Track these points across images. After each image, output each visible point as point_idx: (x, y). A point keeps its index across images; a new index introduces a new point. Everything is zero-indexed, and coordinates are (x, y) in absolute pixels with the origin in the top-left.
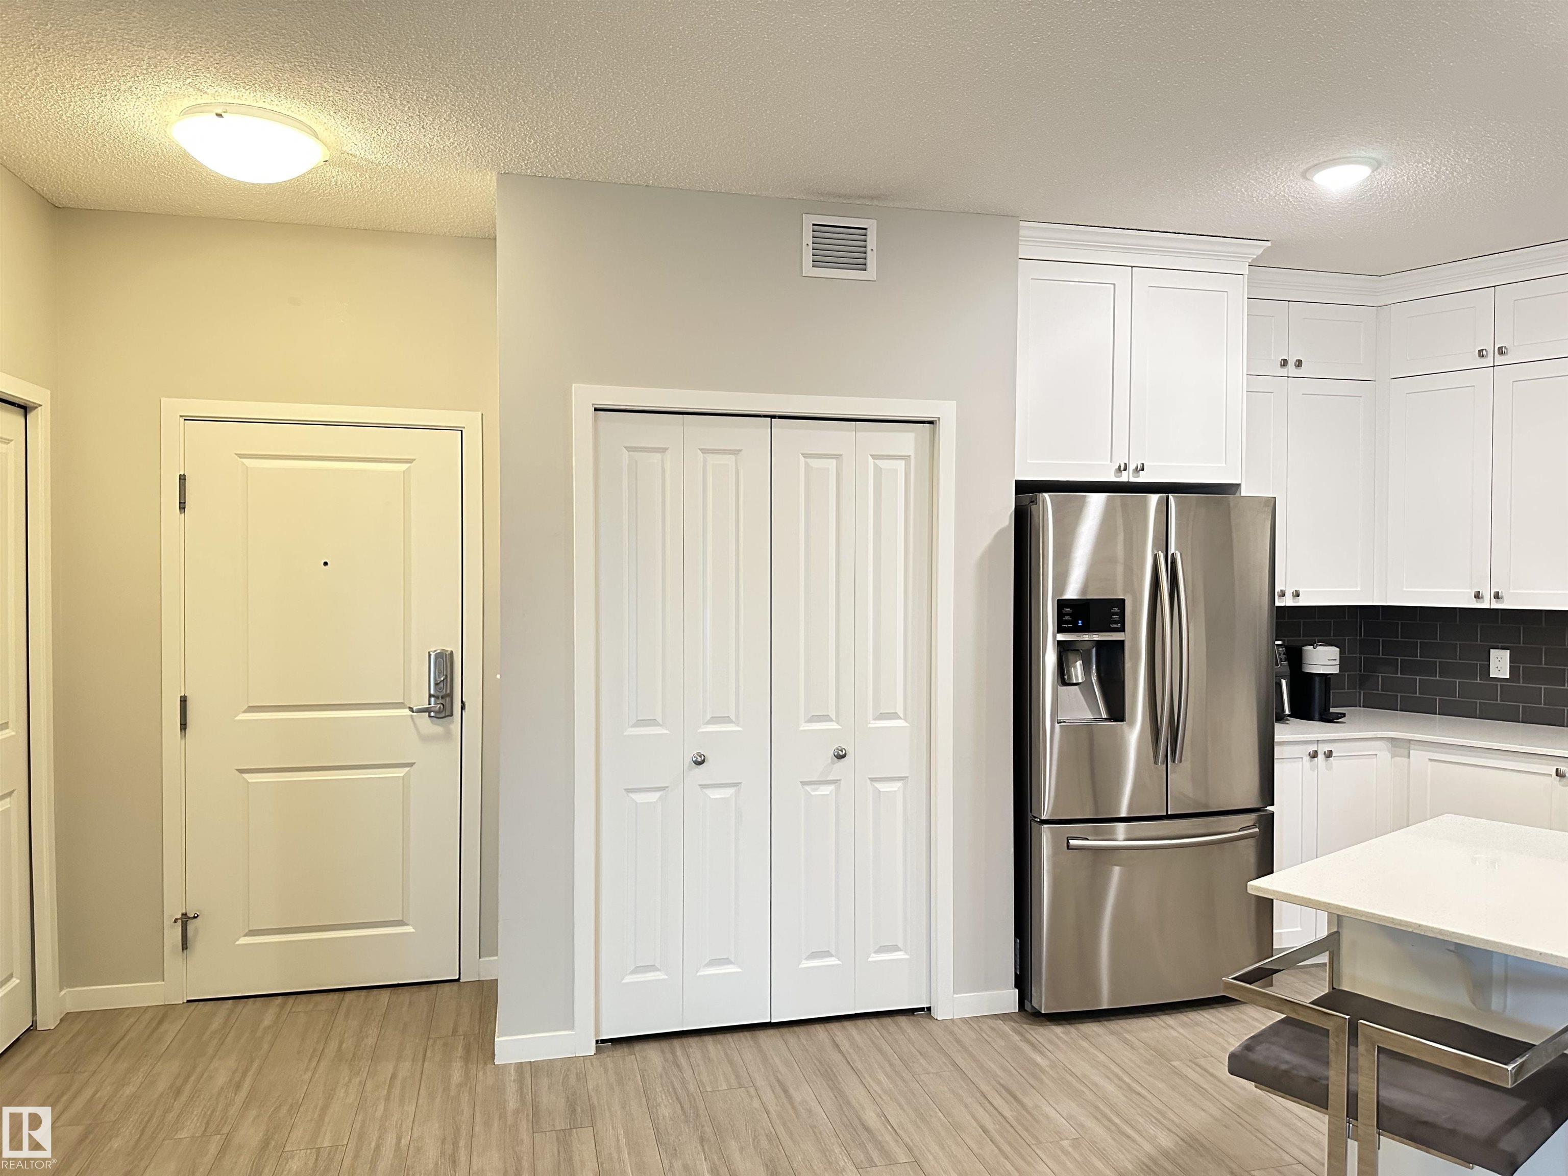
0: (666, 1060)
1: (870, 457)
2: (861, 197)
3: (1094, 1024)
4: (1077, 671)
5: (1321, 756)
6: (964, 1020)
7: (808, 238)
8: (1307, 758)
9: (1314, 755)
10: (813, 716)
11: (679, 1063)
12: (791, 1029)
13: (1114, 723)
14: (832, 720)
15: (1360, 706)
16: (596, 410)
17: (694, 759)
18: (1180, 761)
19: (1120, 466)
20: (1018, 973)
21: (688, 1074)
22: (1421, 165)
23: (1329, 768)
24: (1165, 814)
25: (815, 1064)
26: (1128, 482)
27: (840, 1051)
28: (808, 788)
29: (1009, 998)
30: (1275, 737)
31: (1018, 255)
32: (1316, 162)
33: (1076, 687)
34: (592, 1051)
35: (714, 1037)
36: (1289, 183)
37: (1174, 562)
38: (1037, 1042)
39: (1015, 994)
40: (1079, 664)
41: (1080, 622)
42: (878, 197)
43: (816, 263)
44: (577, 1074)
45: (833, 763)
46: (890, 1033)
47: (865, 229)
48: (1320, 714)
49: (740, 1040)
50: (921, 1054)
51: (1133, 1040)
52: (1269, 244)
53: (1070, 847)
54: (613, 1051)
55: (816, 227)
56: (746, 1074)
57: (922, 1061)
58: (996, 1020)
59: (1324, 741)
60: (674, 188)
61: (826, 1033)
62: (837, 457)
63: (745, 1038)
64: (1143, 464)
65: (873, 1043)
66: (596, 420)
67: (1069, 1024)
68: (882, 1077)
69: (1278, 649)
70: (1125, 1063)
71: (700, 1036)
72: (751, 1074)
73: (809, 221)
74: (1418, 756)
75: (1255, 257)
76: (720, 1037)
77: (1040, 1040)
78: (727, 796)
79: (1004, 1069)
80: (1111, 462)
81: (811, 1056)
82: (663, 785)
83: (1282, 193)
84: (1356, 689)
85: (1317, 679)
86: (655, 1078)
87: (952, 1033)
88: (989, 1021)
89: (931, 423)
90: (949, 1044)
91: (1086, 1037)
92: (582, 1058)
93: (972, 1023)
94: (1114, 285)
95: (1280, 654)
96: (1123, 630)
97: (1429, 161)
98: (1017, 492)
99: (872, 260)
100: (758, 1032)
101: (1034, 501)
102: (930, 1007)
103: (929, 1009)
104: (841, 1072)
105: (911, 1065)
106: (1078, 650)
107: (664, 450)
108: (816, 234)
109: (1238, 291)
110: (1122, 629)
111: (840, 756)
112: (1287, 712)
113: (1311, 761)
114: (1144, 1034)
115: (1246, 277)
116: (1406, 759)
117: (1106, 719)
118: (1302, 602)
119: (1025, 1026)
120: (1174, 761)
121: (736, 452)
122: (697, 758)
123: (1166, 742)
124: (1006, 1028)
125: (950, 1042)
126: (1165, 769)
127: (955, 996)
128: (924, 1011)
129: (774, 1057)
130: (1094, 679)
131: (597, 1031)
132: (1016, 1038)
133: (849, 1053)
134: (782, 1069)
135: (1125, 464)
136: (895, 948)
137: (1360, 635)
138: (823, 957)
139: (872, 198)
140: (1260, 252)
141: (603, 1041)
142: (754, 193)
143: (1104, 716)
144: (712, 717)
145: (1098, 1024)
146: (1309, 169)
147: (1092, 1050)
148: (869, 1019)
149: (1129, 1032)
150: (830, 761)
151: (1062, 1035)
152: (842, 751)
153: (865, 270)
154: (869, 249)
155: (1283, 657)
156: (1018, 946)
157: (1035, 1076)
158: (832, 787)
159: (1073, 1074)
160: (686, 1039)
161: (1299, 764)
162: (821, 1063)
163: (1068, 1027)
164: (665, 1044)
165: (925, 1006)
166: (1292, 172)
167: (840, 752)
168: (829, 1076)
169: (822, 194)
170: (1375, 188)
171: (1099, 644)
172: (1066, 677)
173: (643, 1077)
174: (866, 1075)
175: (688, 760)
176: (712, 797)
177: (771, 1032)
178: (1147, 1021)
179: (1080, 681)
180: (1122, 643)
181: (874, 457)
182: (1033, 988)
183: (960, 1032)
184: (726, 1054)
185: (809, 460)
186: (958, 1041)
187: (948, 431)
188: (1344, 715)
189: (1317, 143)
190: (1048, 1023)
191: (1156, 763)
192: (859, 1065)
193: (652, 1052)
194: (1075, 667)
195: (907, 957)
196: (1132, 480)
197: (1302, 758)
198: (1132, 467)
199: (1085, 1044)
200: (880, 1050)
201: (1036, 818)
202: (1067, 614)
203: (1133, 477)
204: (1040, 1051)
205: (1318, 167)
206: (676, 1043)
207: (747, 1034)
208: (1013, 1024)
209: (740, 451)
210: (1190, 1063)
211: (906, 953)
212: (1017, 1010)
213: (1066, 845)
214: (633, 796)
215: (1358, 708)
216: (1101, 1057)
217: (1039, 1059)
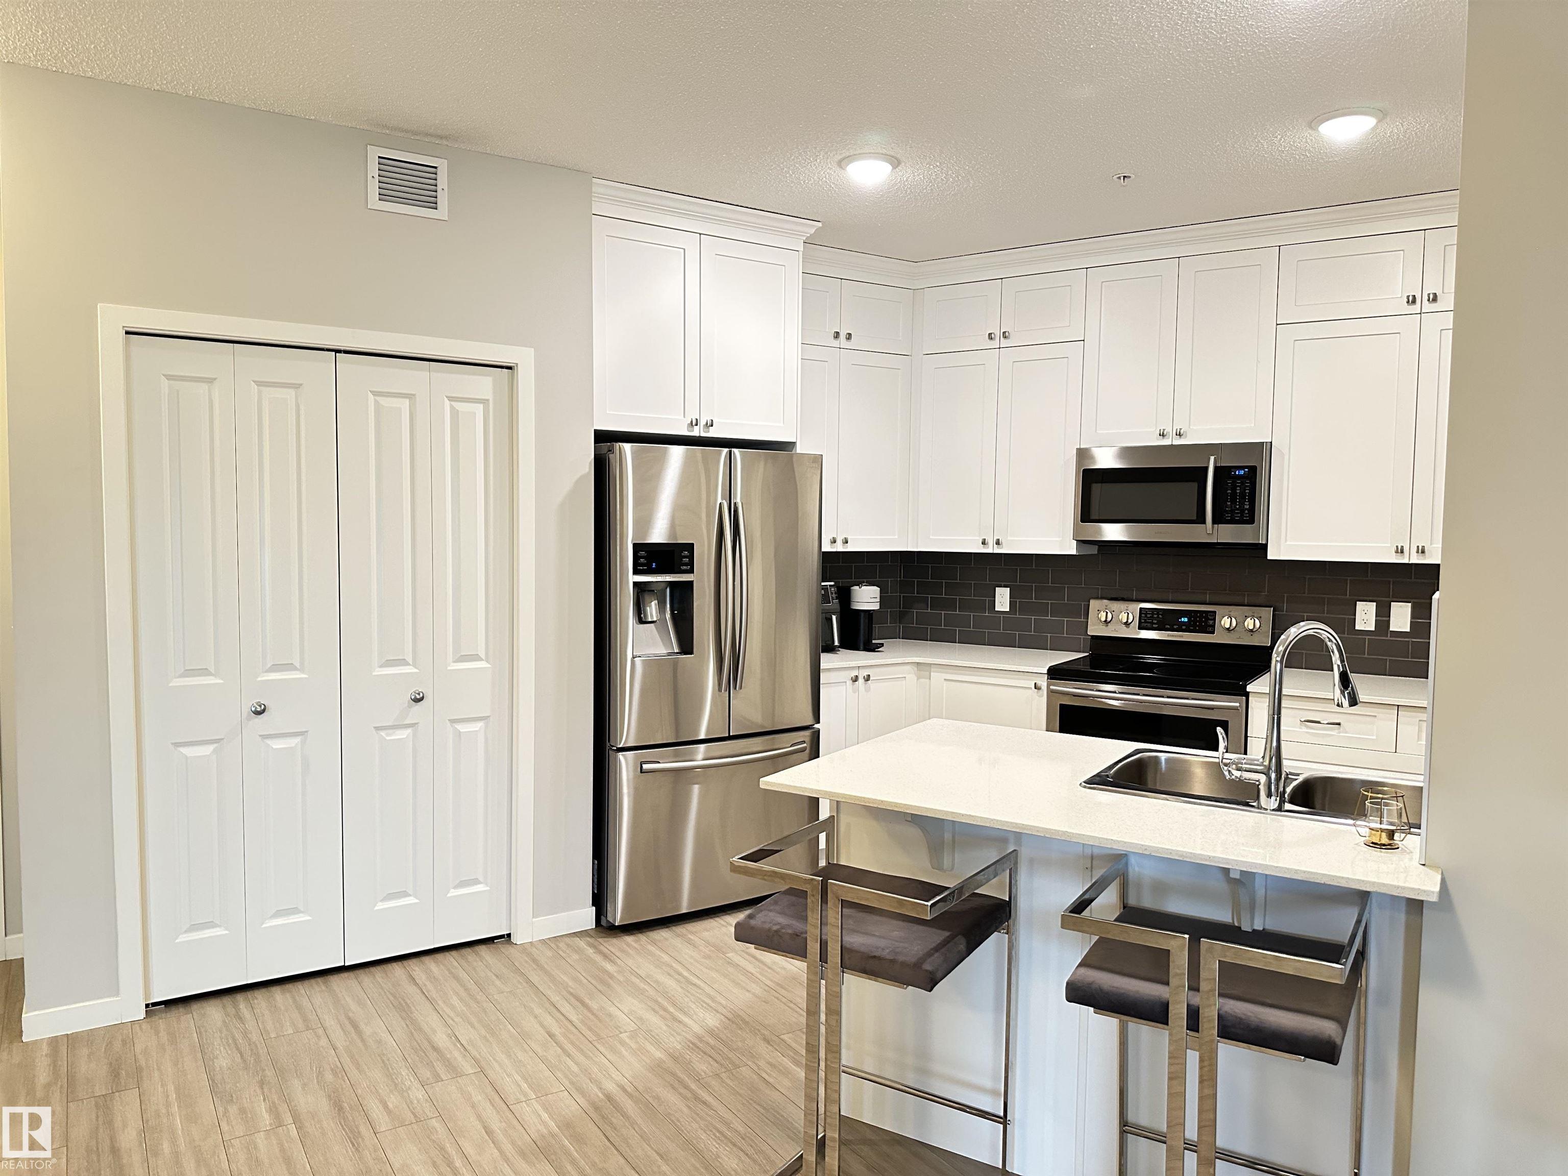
0: (227, 1015)
1: (446, 399)
2: (429, 135)
3: (663, 930)
4: (652, 610)
5: (861, 680)
6: (543, 942)
7: (373, 169)
8: (849, 682)
9: (855, 679)
10: (387, 660)
11: (242, 1016)
12: (367, 970)
13: (684, 656)
14: (408, 664)
15: (900, 638)
16: (127, 333)
17: (253, 709)
18: (741, 688)
19: (692, 421)
20: (596, 892)
21: (251, 1024)
22: (932, 167)
23: (868, 690)
24: (727, 735)
25: (389, 999)
26: (700, 437)
27: (416, 984)
28: (383, 733)
29: (586, 916)
30: (821, 665)
31: (591, 211)
32: (848, 154)
33: (652, 625)
34: (142, 1015)
35: (283, 986)
36: (828, 171)
37: (736, 511)
38: (609, 952)
39: (592, 910)
40: (654, 604)
41: (654, 564)
42: (446, 138)
43: (382, 197)
44: (123, 1041)
45: (410, 707)
46: (469, 962)
47: (435, 168)
48: (865, 644)
49: (311, 986)
50: (497, 976)
51: (696, 939)
52: (820, 224)
53: (643, 771)
54: (166, 1012)
55: (382, 161)
56: (315, 1016)
57: (498, 982)
58: (574, 937)
59: (863, 667)
60: (220, 102)
61: (403, 970)
62: (410, 397)
63: (316, 985)
64: (712, 420)
65: (451, 973)
66: (127, 344)
67: (641, 933)
68: (455, 1001)
69: (830, 589)
70: (686, 960)
71: (267, 987)
72: (321, 1017)
73: (374, 153)
74: (937, 677)
75: (809, 235)
76: (289, 986)
77: (613, 950)
78: (293, 745)
79: (575, 979)
80: (684, 417)
81: (385, 992)
82: (217, 738)
83: (824, 179)
84: (896, 623)
85: (862, 614)
86: (214, 1033)
87: (529, 955)
88: (567, 940)
89: (509, 368)
90: (526, 965)
91: (654, 943)
92: (130, 1024)
93: (550, 944)
94: (684, 249)
95: (832, 593)
96: (693, 572)
97: (938, 164)
98: (597, 441)
99: (443, 199)
100: (331, 977)
101: (611, 450)
102: (510, 934)
103: (509, 935)
104: (415, 1003)
105: (486, 987)
106: (653, 591)
107: (210, 381)
108: (382, 167)
109: (794, 265)
110: (691, 571)
111: (418, 699)
112: (836, 643)
113: (853, 685)
114: (706, 934)
115: (801, 253)
116: (928, 680)
117: (677, 653)
118: (850, 548)
119: (600, 940)
120: (735, 688)
121: (297, 386)
122: (256, 708)
123: (728, 671)
124: (581, 943)
125: (526, 962)
126: (728, 695)
127: (534, 920)
128: (504, 938)
129: (346, 997)
130: (668, 616)
131: (147, 994)
132: (590, 951)
133: (425, 985)
134: (353, 1006)
135: (697, 419)
136: (476, 882)
137: (900, 578)
138: (400, 897)
139: (441, 137)
140: (813, 231)
141: (155, 1004)
142: (313, 118)
143: (676, 650)
144: (273, 665)
145: (667, 930)
146: (844, 159)
147: (658, 952)
148: (448, 951)
149: (692, 933)
150: (406, 705)
151: (633, 943)
152: (419, 694)
153: (436, 209)
154: (439, 188)
155: (834, 595)
156: (596, 867)
157: (602, 981)
158: (409, 731)
159: (639, 976)
160: (252, 992)
161: (842, 688)
162: (395, 997)
163: (640, 935)
164: (227, 1000)
165: (505, 933)
166: (829, 160)
167: (417, 695)
168: (404, 1009)
169: (385, 127)
170: (899, 182)
171: (672, 584)
172: (642, 616)
173: (199, 1034)
174: (440, 1002)
175: (246, 710)
176: (274, 747)
177: (345, 975)
178: (710, 922)
179: (655, 619)
180: (690, 583)
181: (451, 399)
182: (608, 905)
183: (537, 952)
184: (295, 1001)
185: (378, 398)
186: (535, 961)
187: (526, 378)
188: (882, 645)
189: (846, 137)
190: (622, 934)
191: (720, 690)
192: (434, 994)
193: (213, 1011)
194: (650, 606)
195: (488, 888)
196: (703, 434)
197: (846, 682)
198: (703, 422)
199: (652, 948)
200: (456, 978)
201: (613, 746)
202: (642, 557)
203: (704, 432)
204: (610, 960)
205: (849, 159)
206: (240, 997)
207: (320, 980)
208: (588, 939)
209: (301, 385)
210: (743, 953)
211: (487, 885)
212: (594, 927)
213: (639, 770)
214: (182, 750)
215: (898, 640)
216: (666, 958)
217: (609, 967)
